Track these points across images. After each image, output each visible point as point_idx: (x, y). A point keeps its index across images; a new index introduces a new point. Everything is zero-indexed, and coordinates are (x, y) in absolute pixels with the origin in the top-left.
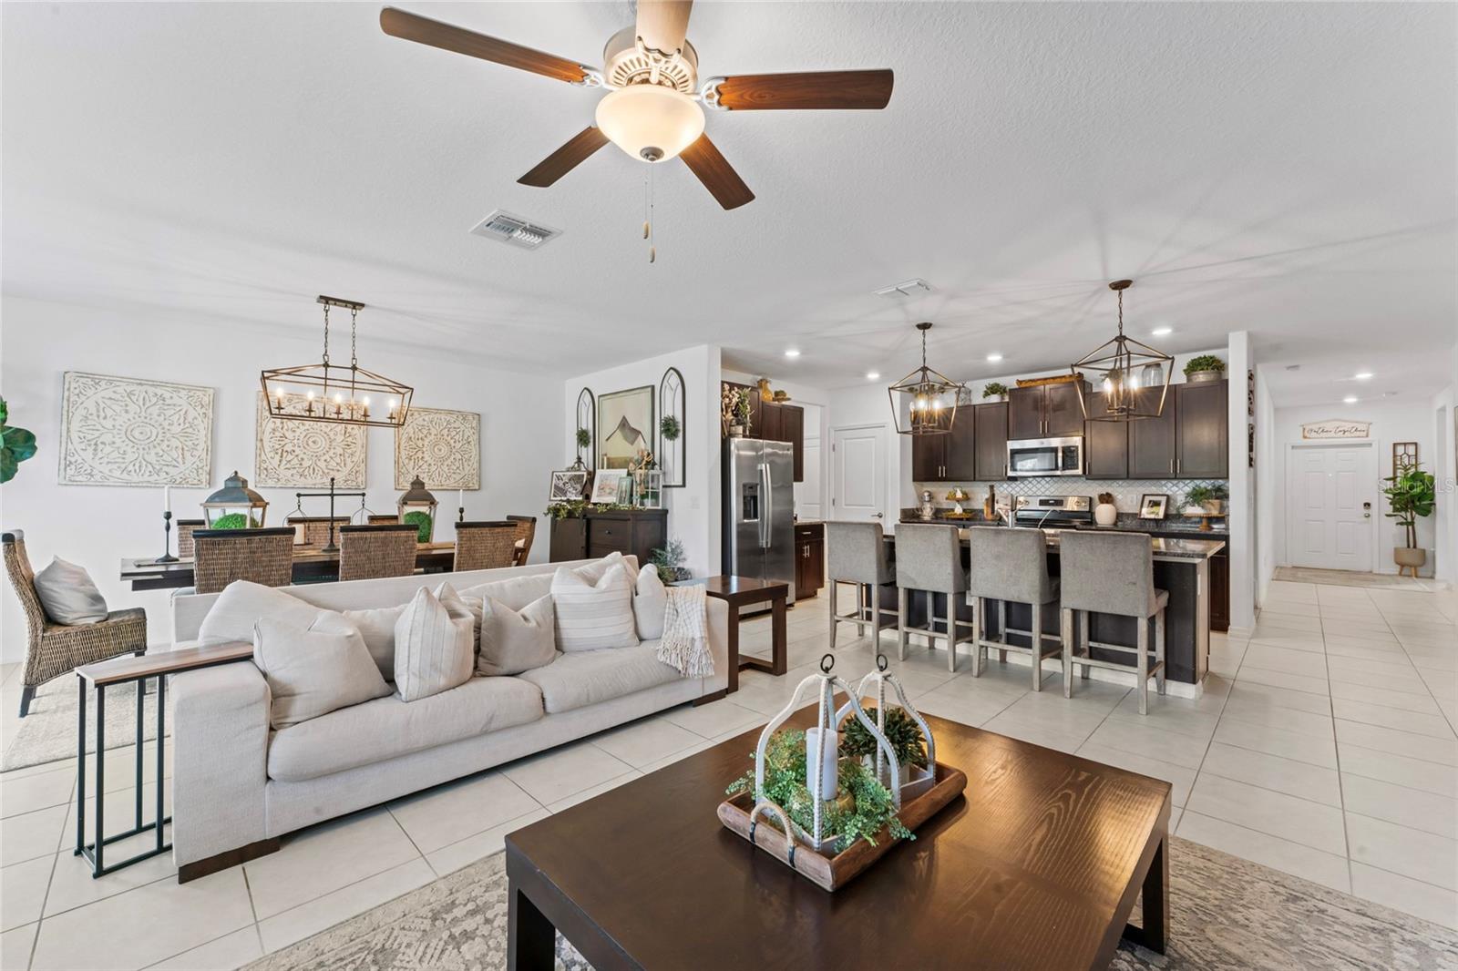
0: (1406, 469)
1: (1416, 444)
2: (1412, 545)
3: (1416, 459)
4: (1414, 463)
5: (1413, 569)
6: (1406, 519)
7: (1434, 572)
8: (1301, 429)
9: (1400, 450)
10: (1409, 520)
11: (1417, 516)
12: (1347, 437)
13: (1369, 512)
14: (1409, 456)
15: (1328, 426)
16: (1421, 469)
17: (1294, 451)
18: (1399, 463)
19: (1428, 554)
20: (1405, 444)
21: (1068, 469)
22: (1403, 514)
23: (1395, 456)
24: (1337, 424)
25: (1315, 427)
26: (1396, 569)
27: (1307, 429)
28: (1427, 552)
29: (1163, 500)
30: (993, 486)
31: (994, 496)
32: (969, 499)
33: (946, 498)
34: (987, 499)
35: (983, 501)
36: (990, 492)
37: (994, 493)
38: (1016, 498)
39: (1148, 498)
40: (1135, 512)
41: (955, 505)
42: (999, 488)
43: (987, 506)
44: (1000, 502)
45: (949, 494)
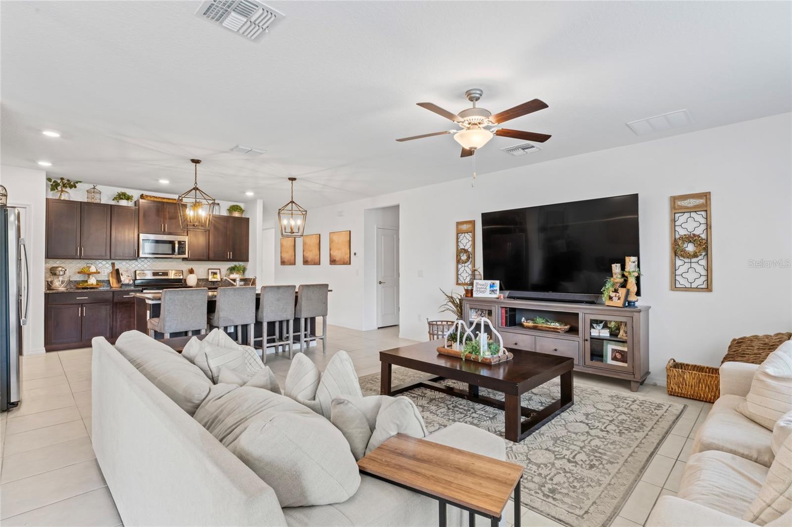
21: (180, 254)
29: (218, 271)
30: (114, 263)
31: (117, 270)
32: (99, 273)
33: (79, 273)
34: (111, 273)
35: (106, 274)
36: (111, 268)
37: (116, 268)
38: (135, 271)
39: (210, 271)
40: (204, 278)
41: (89, 277)
42: (119, 265)
43: (112, 277)
44: (123, 274)
45: (83, 269)
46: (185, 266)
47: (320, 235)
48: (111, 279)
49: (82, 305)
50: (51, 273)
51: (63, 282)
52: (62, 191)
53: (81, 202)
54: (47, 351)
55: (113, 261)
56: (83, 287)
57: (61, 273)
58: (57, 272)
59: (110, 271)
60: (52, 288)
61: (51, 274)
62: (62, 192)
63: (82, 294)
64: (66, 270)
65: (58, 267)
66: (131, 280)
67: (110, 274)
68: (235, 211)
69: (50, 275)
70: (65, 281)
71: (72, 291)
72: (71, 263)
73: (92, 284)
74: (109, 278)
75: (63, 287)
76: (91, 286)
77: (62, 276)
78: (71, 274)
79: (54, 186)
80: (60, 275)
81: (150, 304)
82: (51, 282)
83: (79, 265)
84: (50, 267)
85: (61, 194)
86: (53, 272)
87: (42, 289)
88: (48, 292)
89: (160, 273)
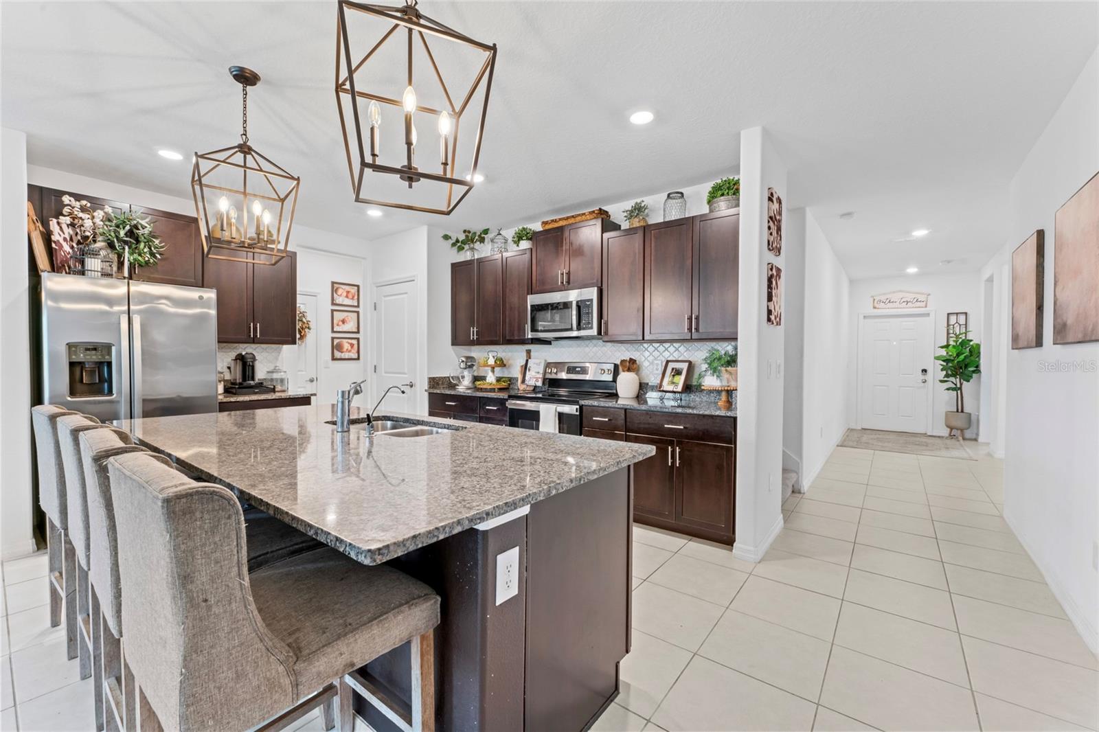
0: (957, 336)
1: (966, 313)
2: (960, 410)
3: (966, 328)
4: (964, 331)
5: (959, 431)
6: (956, 385)
7: (977, 434)
8: (872, 299)
9: (953, 319)
10: (958, 386)
11: (964, 382)
12: (910, 308)
13: (926, 377)
14: (960, 325)
15: (894, 297)
16: (969, 337)
17: (866, 320)
18: (951, 332)
19: (973, 418)
20: (957, 314)
21: (584, 329)
22: (952, 379)
23: (948, 325)
24: (901, 295)
25: (883, 298)
26: (945, 432)
27: (877, 299)
28: (972, 416)
30: (530, 350)
39: (671, 365)
43: (521, 374)
44: (532, 369)
67: (521, 369)
73: (490, 383)
89: (577, 369)
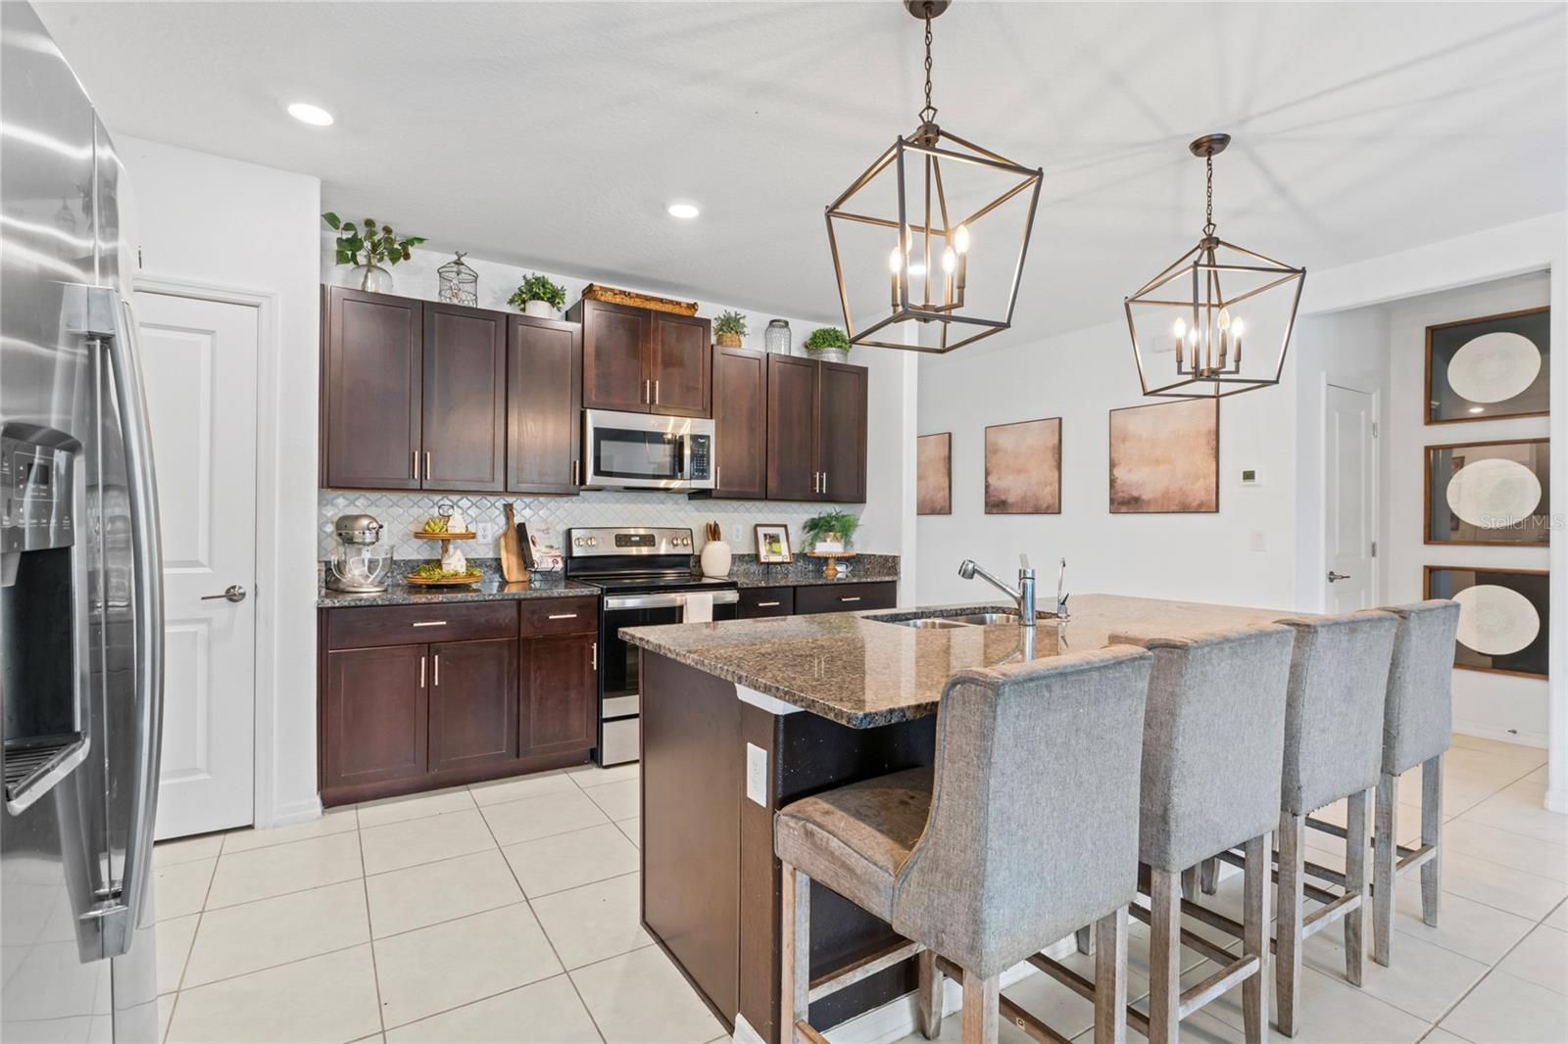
29: (780, 532)
30: (511, 505)
31: (521, 528)
32: (473, 536)
33: (417, 535)
34: (505, 535)
35: (490, 539)
36: (502, 520)
37: (517, 520)
38: (569, 532)
39: (761, 531)
40: (746, 552)
41: (445, 550)
42: (524, 512)
43: (507, 551)
44: (537, 540)
45: (428, 523)
46: (697, 516)
47: (1060, 419)
48: (504, 555)
49: (429, 648)
50: (340, 535)
51: (372, 565)
52: (370, 267)
53: (423, 302)
54: (329, 803)
55: (510, 500)
56: (430, 582)
57: (369, 537)
58: (356, 533)
59: (501, 531)
60: (342, 586)
61: (340, 540)
62: (368, 271)
63: (428, 611)
64: (381, 527)
65: (357, 518)
66: (559, 559)
67: (502, 541)
68: (830, 345)
69: (339, 544)
70: (378, 561)
71: (399, 597)
72: (395, 504)
73: (456, 574)
74: (499, 553)
75: (372, 583)
76: (452, 582)
77: (370, 548)
78: (395, 541)
79: (348, 250)
80: (364, 544)
81: (777, 716)
82: (340, 565)
83: (416, 511)
84: (336, 519)
85: (366, 277)
86: (345, 532)
87: (310, 595)
88: (328, 603)
89: (633, 539)
